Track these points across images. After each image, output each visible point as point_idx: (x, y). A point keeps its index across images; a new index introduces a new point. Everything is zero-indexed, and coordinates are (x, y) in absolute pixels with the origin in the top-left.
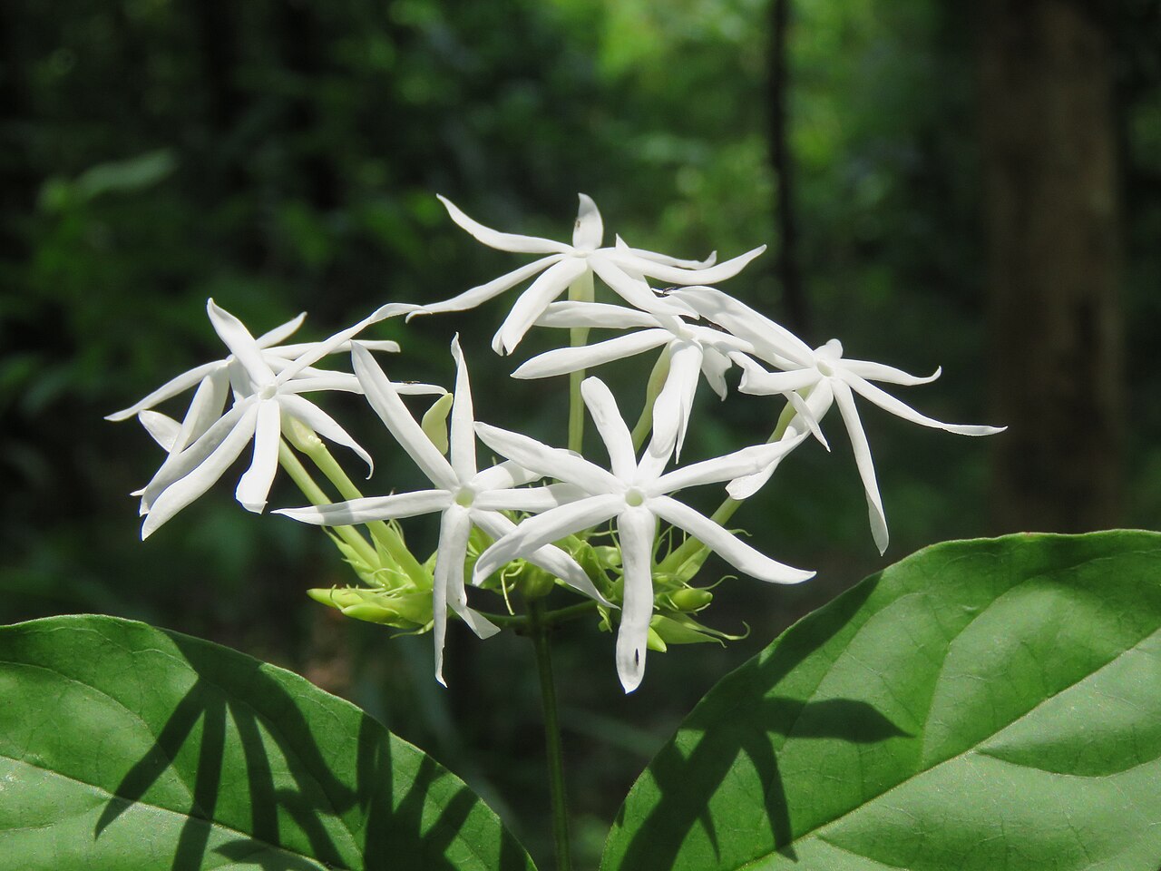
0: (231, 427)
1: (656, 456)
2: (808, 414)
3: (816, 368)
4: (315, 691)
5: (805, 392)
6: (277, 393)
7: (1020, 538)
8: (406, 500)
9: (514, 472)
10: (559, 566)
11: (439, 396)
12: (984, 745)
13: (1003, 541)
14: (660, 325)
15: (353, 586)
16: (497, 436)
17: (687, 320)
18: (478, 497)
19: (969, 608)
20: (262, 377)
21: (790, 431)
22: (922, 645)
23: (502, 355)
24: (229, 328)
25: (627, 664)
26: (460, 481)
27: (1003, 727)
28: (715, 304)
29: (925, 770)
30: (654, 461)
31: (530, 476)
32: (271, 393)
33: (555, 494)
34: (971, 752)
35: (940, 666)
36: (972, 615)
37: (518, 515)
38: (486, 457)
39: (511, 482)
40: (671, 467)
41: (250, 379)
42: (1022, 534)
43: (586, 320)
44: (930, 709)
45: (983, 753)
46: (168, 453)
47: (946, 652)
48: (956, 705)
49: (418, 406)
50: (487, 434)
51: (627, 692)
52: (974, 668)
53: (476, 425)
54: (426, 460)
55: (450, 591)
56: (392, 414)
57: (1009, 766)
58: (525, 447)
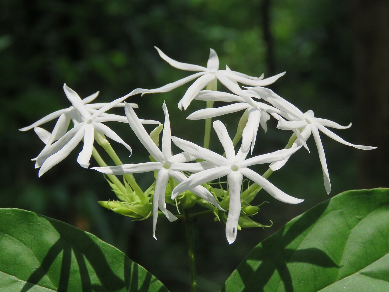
0: (74, 135)
1: (243, 152)
2: (302, 138)
3: (305, 120)
4: (100, 242)
5: (301, 129)
6: (93, 122)
7: (379, 190)
8: (144, 166)
9: (186, 156)
10: (204, 194)
11: (158, 125)
12: (363, 271)
13: (373, 191)
14: (245, 101)
15: (116, 201)
16: (181, 142)
17: (255, 99)
18: (172, 165)
19: (358, 217)
20: (86, 116)
21: (295, 144)
22: (340, 231)
23: (182, 110)
24: (72, 95)
25: (230, 233)
26: (166, 159)
27: (370, 264)
28: (267, 93)
29: (340, 280)
30: (242, 153)
31: (192, 158)
32: (90, 122)
33: (203, 165)
34: (358, 273)
35: (347, 239)
36: (360, 220)
37: (188, 173)
38: (176, 150)
39: (185, 160)
40: (249, 156)
41: (81, 115)
42: (380, 188)
43: (215, 98)
44: (342, 256)
45: (362, 274)
46: (46, 145)
47: (349, 234)
48: (352, 255)
49: (149, 128)
50: (177, 141)
51: (230, 244)
52: (360, 240)
53: (172, 137)
54: (152, 150)
55: (160, 202)
56: (139, 131)
57: (372, 279)
58: (191, 147)
